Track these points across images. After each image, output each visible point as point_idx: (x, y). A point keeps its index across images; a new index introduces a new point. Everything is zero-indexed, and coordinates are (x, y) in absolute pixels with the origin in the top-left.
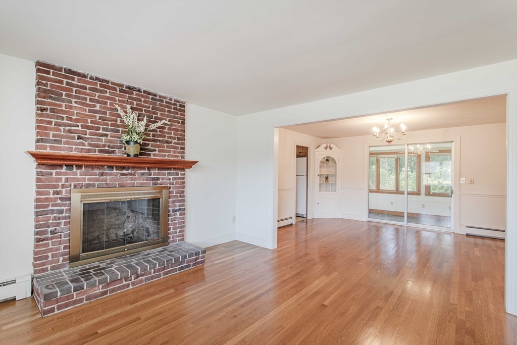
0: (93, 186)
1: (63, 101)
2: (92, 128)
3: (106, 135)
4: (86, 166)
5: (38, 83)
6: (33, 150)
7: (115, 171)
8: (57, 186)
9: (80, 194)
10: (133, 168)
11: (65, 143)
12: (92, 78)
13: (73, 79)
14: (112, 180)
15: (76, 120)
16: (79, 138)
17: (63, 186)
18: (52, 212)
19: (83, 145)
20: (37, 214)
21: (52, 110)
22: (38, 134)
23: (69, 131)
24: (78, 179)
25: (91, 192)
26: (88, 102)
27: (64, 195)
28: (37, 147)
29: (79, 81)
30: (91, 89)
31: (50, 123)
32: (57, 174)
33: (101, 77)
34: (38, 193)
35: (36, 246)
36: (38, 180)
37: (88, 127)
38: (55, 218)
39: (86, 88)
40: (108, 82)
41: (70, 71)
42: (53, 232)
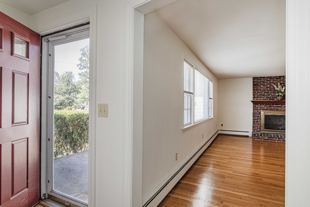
0: (267, 110)
1: (259, 86)
2: (267, 92)
3: (271, 94)
4: (265, 104)
5: (253, 83)
6: (252, 100)
7: (274, 105)
8: (257, 109)
9: (263, 112)
10: (281, 104)
11: (260, 97)
12: (267, 77)
13: (261, 79)
14: (273, 108)
15: (262, 91)
16: (263, 96)
17: (259, 109)
18: (257, 116)
19: (265, 98)
20: (253, 116)
21: (256, 89)
22: (253, 96)
23: (261, 94)
24: (263, 108)
25: (267, 111)
26: (266, 85)
27: (259, 112)
28: (253, 99)
29: (263, 79)
30: (266, 81)
31: (256, 93)
32: (258, 106)
33: (269, 76)
34: (253, 111)
35: (253, 124)
36: (253, 108)
37: (266, 92)
38: (257, 118)
39: (265, 81)
40: (272, 77)
41: (261, 78)
42: (257, 122)
